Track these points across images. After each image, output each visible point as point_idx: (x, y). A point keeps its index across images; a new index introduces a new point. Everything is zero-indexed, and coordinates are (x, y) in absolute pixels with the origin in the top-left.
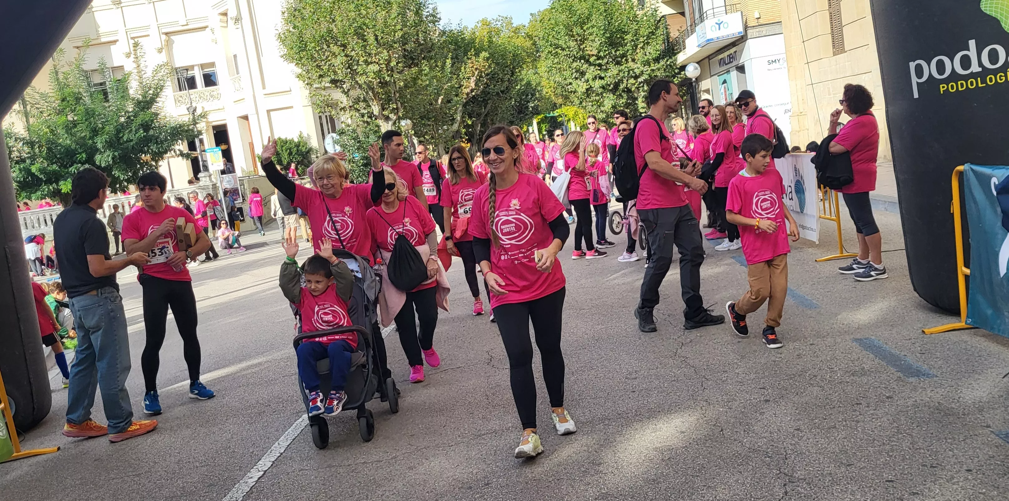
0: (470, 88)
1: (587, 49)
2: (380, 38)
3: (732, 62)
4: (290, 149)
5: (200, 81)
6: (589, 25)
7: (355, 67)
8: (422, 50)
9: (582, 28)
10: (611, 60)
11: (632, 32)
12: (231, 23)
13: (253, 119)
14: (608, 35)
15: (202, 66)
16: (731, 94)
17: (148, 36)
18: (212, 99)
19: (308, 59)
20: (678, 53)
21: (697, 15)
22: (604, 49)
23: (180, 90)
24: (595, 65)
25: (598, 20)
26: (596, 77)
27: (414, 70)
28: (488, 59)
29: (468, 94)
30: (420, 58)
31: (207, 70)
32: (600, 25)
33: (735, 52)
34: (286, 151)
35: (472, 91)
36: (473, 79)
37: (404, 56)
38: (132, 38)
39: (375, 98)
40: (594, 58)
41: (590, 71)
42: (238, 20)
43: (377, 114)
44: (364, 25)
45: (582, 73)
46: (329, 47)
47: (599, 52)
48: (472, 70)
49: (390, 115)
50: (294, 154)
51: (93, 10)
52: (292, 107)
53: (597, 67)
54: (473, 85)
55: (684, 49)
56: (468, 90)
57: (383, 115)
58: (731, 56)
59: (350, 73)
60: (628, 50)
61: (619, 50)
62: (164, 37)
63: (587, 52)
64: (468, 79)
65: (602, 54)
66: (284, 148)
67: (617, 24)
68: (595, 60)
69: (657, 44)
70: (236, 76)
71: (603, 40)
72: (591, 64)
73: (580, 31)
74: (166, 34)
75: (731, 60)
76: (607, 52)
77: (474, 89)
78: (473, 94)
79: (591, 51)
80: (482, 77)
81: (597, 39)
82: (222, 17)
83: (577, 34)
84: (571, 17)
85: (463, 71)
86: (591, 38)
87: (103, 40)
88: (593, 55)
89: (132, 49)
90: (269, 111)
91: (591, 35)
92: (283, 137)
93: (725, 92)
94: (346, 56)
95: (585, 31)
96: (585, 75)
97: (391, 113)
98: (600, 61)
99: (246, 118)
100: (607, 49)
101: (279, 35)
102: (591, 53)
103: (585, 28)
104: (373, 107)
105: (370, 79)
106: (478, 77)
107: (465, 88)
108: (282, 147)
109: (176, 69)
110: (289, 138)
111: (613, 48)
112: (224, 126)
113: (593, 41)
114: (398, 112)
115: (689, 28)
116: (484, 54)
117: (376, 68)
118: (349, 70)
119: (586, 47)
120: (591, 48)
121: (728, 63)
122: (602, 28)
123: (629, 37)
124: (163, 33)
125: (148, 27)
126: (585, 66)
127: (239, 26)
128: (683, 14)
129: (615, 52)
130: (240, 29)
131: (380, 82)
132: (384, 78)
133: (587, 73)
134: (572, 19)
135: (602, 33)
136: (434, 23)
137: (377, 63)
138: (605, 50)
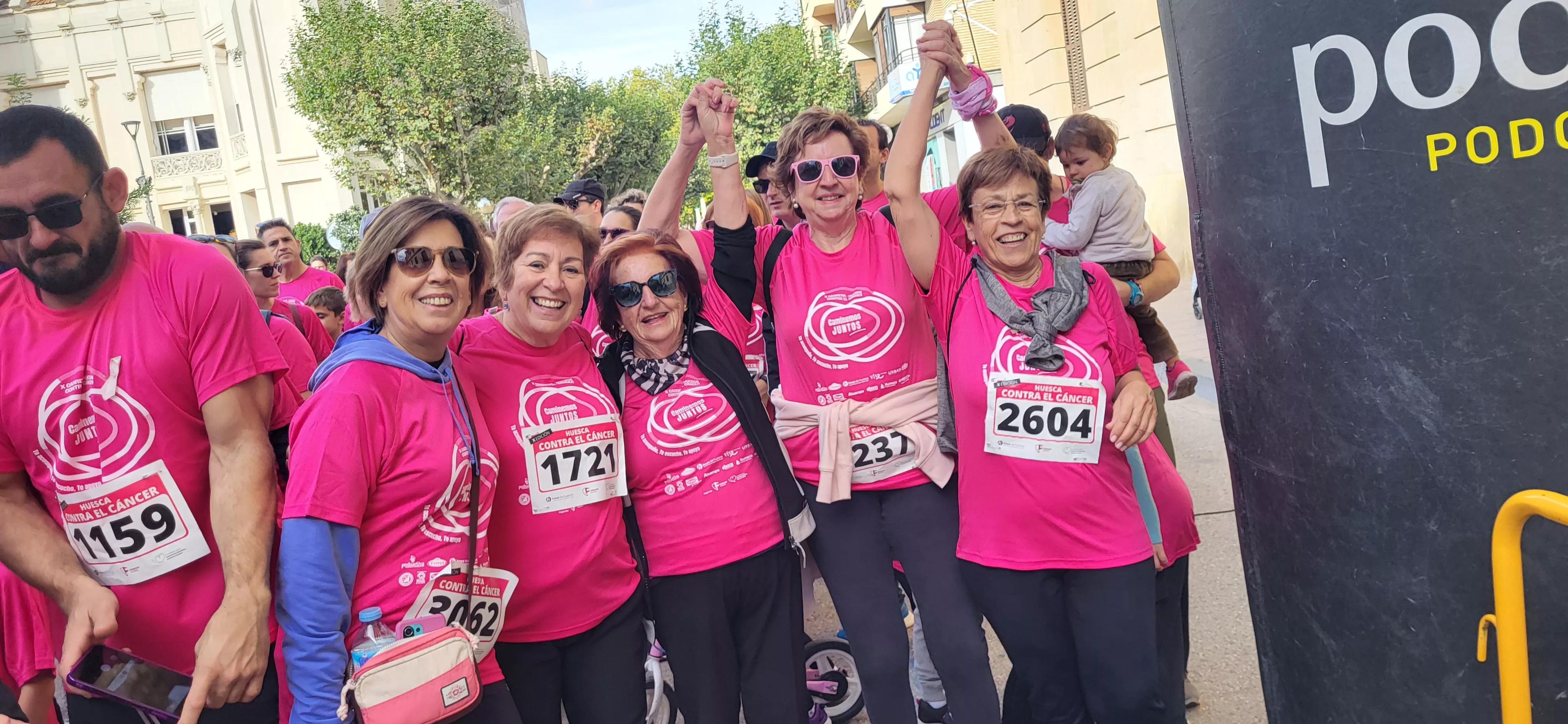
0: (589, 156)
1: (744, 104)
2: (428, 81)
3: (939, 124)
4: (314, 240)
5: (192, 141)
6: (746, 71)
7: (393, 123)
8: (500, 101)
9: (735, 75)
10: (777, 120)
11: (806, 82)
12: (231, 58)
13: (261, 196)
14: (772, 86)
15: (196, 120)
16: (939, 168)
17: (114, 75)
18: (208, 167)
19: (324, 110)
20: (869, 112)
21: (890, 61)
22: (766, 104)
23: (163, 153)
24: (755, 127)
25: (756, 65)
26: (755, 143)
27: (489, 129)
28: (614, 117)
29: (585, 165)
30: (496, 112)
31: (204, 126)
32: (759, 71)
33: (942, 111)
34: (308, 242)
35: (592, 160)
36: (593, 144)
37: (473, 109)
38: (90, 79)
39: (429, 168)
40: (753, 116)
41: (748, 135)
42: (238, 54)
43: (434, 191)
44: (406, 62)
45: (737, 137)
46: (355, 92)
47: (759, 109)
48: (591, 132)
49: (453, 193)
50: (319, 246)
51: (32, 37)
52: (320, 179)
53: (758, 130)
54: (592, 153)
55: (876, 106)
56: (585, 159)
57: (444, 193)
58: (937, 117)
59: (387, 131)
60: (799, 107)
61: (787, 107)
62: (137, 78)
63: (743, 109)
64: (587, 144)
65: (763, 112)
66: (304, 238)
67: (784, 71)
68: (755, 119)
69: (840, 99)
70: (241, 133)
71: (765, 92)
72: (748, 126)
73: (733, 80)
74: (142, 73)
75: (938, 122)
76: (770, 109)
77: (596, 158)
78: (594, 164)
79: (749, 107)
80: (607, 142)
81: (755, 91)
82: (220, 50)
83: (729, 83)
84: (720, 60)
85: (578, 133)
86: (749, 89)
87: (47, 81)
88: (751, 113)
89: (89, 93)
90: (285, 185)
91: (748, 85)
92: (306, 223)
93: (931, 165)
94: (381, 106)
95: (739, 80)
96: (741, 139)
97: (455, 189)
98: (762, 122)
99: (252, 193)
100: (770, 104)
101: (288, 76)
102: (748, 110)
103: (739, 75)
104: (427, 180)
105: (416, 140)
106: (600, 142)
107: (581, 157)
108: (302, 236)
109: (157, 123)
110: (314, 223)
111: (780, 104)
112: (228, 205)
113: (751, 93)
114: (465, 188)
115: (881, 78)
116: (609, 110)
117: (423, 124)
118: (386, 127)
119: (742, 101)
120: (748, 104)
121: (934, 127)
122: (763, 75)
123: (802, 89)
124: (137, 73)
125: (113, 63)
126: (740, 128)
127: (242, 63)
128: (874, 59)
129: (783, 109)
130: (243, 67)
131: (433, 146)
132: (436, 139)
133: (743, 138)
134: (721, 63)
135: (763, 82)
136: (519, 63)
137: (427, 117)
138: (768, 107)
